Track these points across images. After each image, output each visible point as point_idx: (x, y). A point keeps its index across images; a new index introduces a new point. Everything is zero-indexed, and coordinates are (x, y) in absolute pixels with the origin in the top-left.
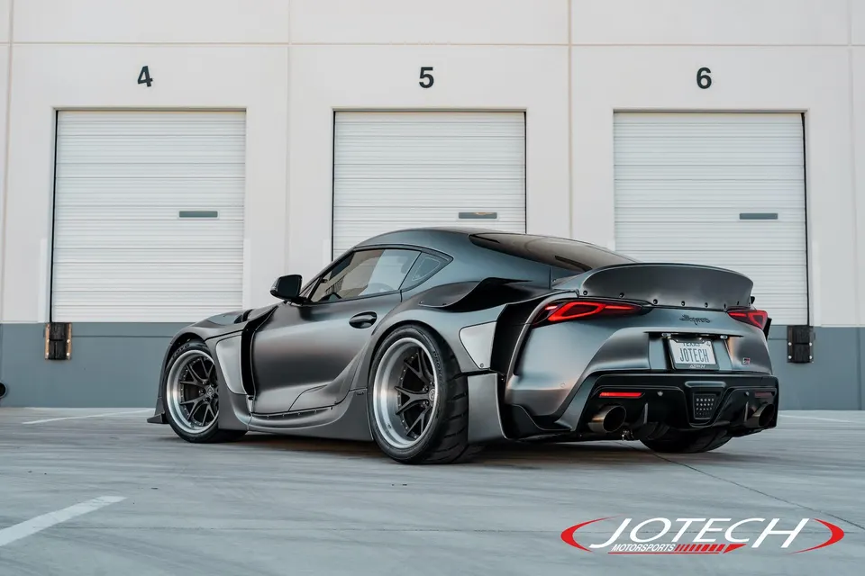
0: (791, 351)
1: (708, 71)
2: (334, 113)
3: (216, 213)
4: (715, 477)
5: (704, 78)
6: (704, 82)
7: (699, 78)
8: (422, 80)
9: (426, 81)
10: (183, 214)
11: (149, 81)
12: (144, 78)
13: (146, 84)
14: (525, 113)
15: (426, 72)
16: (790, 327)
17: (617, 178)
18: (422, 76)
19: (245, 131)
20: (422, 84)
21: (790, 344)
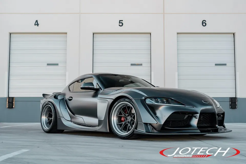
0: (231, 105)
1: (205, 21)
2: (93, 34)
3: (58, 64)
4: (207, 143)
5: (204, 23)
6: (204, 24)
7: (203, 23)
8: (120, 24)
9: (121, 24)
10: (48, 64)
11: (38, 25)
12: (36, 24)
13: (37, 25)
14: (151, 34)
15: (121, 22)
16: (230, 98)
17: (178, 53)
18: (120, 23)
19: (67, 39)
20: (119, 25)
21: (230, 103)
